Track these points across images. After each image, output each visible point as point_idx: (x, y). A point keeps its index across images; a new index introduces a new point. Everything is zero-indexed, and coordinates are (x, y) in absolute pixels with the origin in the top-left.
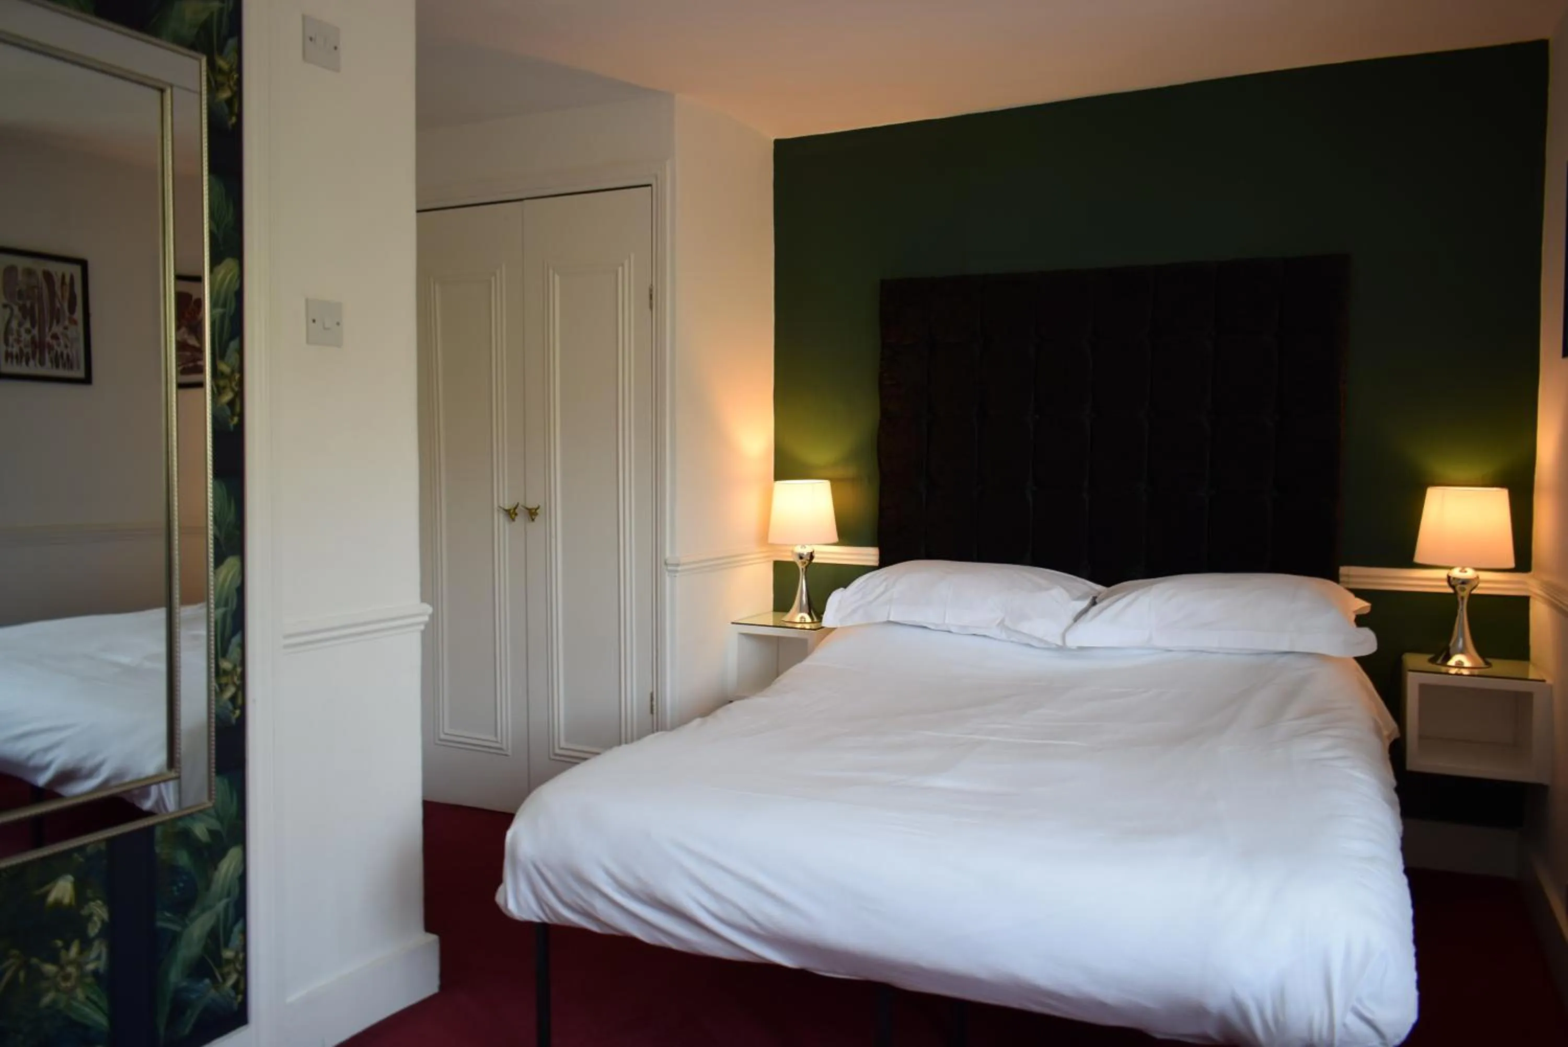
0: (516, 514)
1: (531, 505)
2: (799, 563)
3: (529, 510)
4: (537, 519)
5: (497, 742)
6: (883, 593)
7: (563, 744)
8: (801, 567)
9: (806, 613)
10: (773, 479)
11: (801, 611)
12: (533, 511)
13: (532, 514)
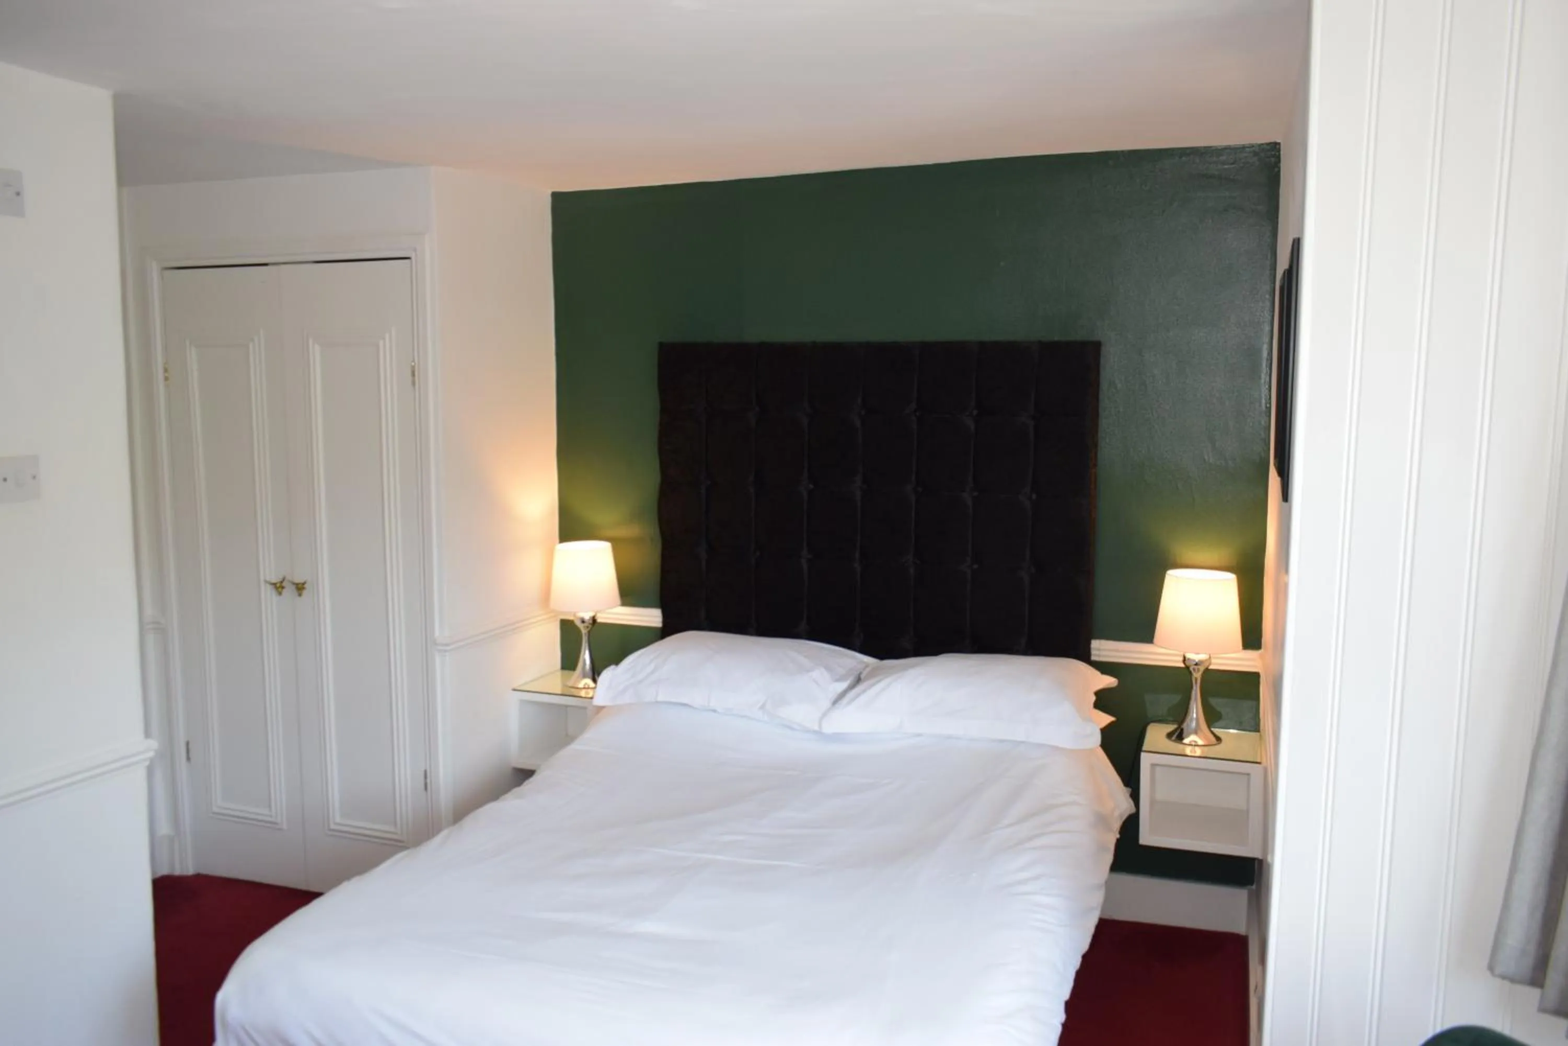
0: (283, 588)
1: (298, 580)
2: (581, 626)
3: (297, 584)
4: (305, 593)
5: (271, 816)
6: (653, 672)
7: (338, 820)
8: (584, 631)
9: (589, 678)
10: (557, 540)
11: (584, 676)
12: (300, 586)
13: (300, 588)
